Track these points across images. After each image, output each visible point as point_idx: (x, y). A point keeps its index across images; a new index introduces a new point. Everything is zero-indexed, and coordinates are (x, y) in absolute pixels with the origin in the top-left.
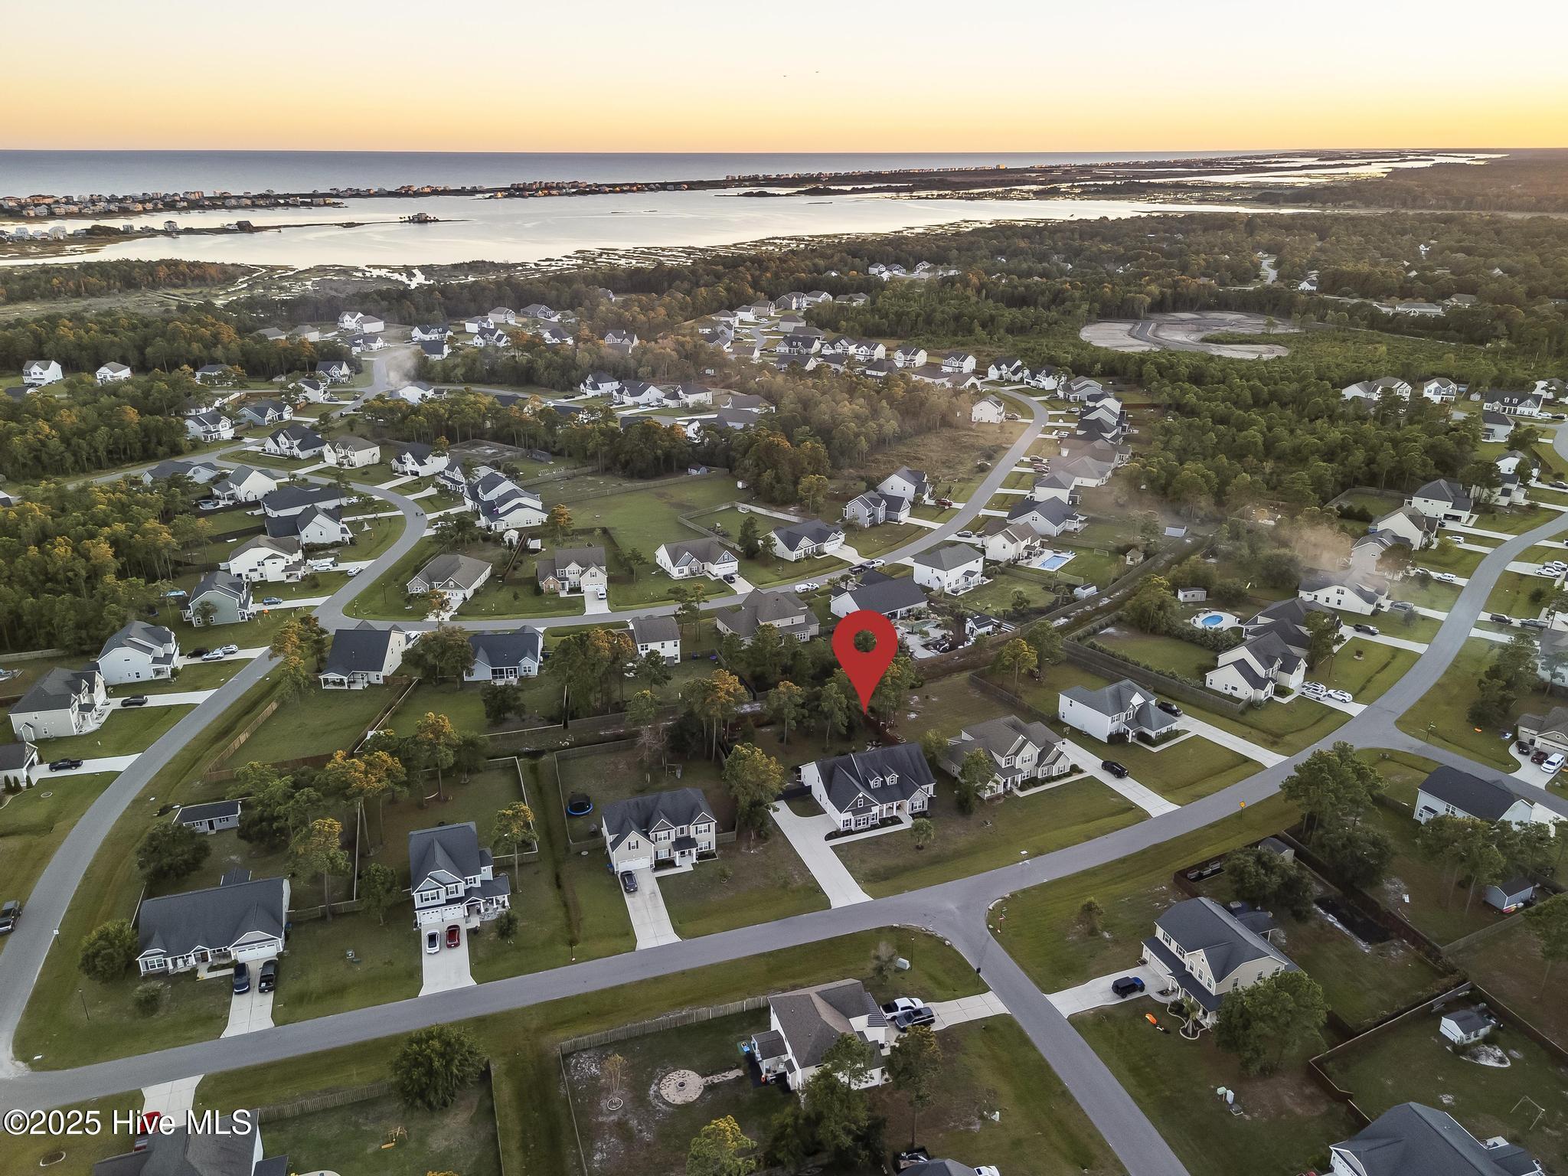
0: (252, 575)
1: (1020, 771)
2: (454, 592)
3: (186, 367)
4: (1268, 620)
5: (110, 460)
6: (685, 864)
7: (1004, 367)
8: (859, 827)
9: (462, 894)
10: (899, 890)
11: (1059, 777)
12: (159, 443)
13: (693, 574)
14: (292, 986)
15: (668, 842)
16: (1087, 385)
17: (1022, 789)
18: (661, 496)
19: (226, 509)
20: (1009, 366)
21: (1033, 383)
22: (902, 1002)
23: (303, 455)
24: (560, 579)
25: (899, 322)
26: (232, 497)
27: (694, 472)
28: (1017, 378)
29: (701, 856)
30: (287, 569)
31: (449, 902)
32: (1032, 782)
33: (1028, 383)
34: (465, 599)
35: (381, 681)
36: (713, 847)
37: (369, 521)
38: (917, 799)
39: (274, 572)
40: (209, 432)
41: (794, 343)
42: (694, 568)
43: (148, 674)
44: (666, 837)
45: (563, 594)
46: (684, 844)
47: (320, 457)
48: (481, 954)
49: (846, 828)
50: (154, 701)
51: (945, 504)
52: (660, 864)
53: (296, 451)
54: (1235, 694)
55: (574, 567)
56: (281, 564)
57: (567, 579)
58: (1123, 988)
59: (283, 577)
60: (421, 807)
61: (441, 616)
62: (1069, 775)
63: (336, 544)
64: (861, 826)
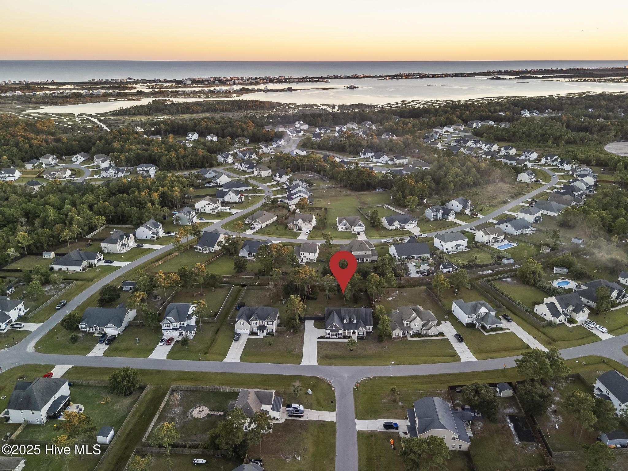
0: (202, 209)
2: (258, 224)
3: (229, 137)
4: (585, 288)
5: (191, 167)
6: (261, 335)
7: (549, 158)
8: (333, 337)
9: (178, 327)
10: (330, 364)
11: (432, 336)
12: (207, 162)
13: (346, 229)
15: (256, 326)
16: (584, 170)
17: (412, 337)
18: (358, 198)
19: (213, 186)
20: (551, 158)
21: (560, 167)
22: (294, 405)
23: (248, 171)
24: (295, 225)
25: (514, 135)
26: (216, 183)
27: (378, 190)
28: (554, 164)
29: (268, 334)
30: (213, 209)
31: (173, 329)
32: (419, 335)
33: (558, 166)
34: (261, 227)
35: (213, 251)
36: (274, 332)
37: (251, 196)
38: (361, 331)
39: (208, 209)
40: (225, 160)
41: (460, 142)
42: (347, 227)
43: (150, 237)
44: (256, 323)
45: (295, 231)
46: (262, 327)
47: (253, 172)
48: (175, 350)
49: (328, 336)
50: (146, 246)
51: (474, 215)
52: (253, 333)
53: (246, 169)
54: (545, 318)
55: (300, 221)
56: (211, 207)
57: (297, 225)
58: (388, 426)
59: (211, 212)
60: (193, 296)
61: (250, 232)
62: (437, 336)
63: (235, 203)
64: (334, 337)
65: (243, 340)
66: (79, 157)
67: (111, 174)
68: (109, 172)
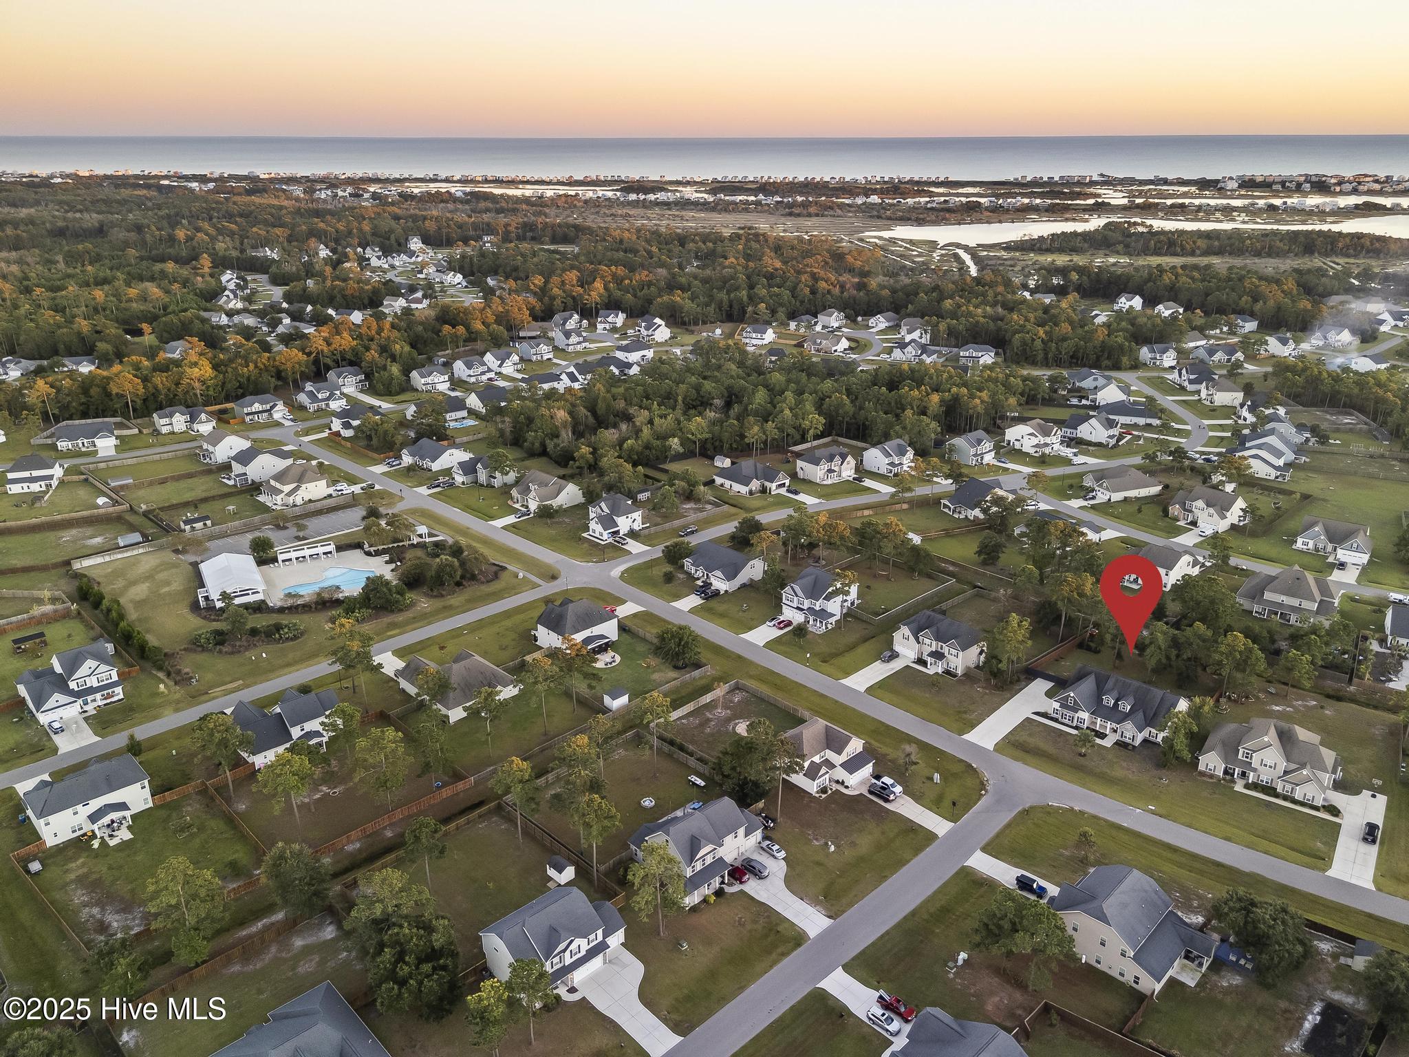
0: (1016, 443)
1: (1255, 770)
2: (1105, 492)
3: (1198, 311)
6: (935, 668)
8: (1064, 721)
9: (805, 607)
10: (1016, 759)
11: (1302, 804)
12: (1108, 358)
13: (1317, 550)
14: (713, 603)
15: (929, 650)
17: (1247, 786)
19: (1085, 407)
22: (888, 780)
23: (1190, 388)
24: (1185, 510)
26: (1094, 401)
29: (947, 672)
30: (1037, 446)
31: (798, 608)
32: (1270, 790)
34: (1109, 500)
35: (972, 518)
36: (959, 672)
37: (1146, 438)
38: (1126, 730)
39: (1028, 445)
40: (1156, 359)
42: (1321, 546)
43: (883, 471)
44: (930, 645)
45: (1181, 523)
46: (938, 655)
47: (1198, 392)
48: (784, 639)
49: (1051, 714)
50: (868, 483)
52: (921, 661)
53: (1186, 384)
55: (1200, 503)
56: (1035, 441)
57: (1191, 511)
59: (1032, 451)
60: (875, 576)
61: (1076, 503)
62: (1316, 808)
63: (1099, 445)
64: (1066, 721)
65: (896, 665)
66: (882, 319)
67: (909, 356)
68: (906, 350)
